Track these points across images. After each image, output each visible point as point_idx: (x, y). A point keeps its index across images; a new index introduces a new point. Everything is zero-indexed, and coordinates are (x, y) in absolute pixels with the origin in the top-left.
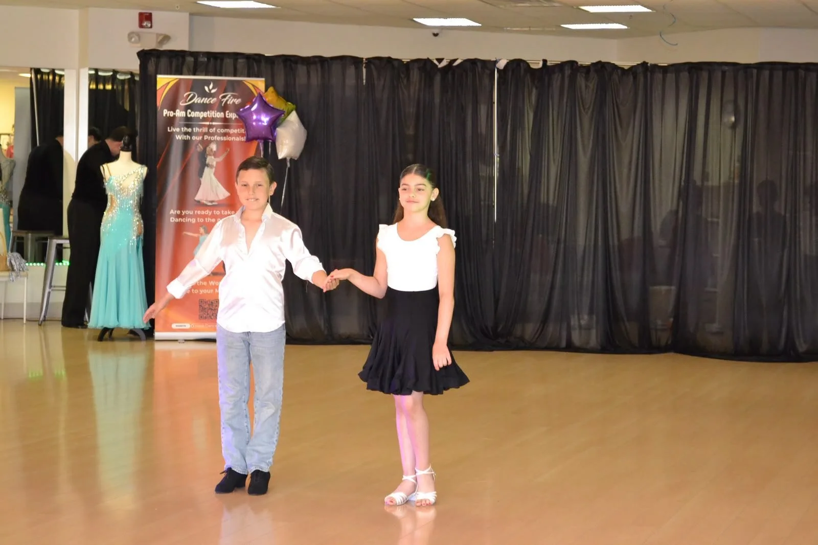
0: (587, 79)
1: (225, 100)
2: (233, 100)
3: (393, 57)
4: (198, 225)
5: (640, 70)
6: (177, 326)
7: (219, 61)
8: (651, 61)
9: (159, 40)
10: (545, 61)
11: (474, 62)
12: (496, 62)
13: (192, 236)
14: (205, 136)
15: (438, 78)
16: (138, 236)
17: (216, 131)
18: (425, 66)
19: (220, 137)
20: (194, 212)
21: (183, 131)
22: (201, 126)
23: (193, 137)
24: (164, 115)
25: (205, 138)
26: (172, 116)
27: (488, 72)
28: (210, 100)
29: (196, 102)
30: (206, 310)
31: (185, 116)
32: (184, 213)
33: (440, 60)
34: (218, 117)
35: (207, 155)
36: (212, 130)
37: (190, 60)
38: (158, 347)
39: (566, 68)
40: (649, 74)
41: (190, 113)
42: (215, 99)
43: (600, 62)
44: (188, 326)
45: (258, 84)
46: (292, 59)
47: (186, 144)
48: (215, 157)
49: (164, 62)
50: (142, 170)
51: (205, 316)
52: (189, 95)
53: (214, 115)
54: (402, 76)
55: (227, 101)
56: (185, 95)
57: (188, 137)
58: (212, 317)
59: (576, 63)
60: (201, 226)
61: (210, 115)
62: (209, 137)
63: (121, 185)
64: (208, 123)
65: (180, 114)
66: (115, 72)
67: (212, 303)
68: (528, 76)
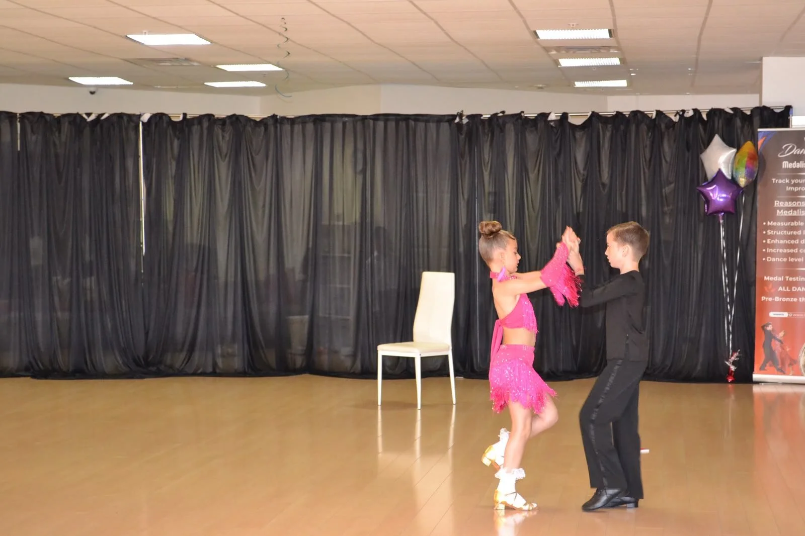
0: (223, 130)
3: (46, 111)
5: (271, 122)
8: (280, 114)
10: (185, 115)
11: (120, 116)
12: (140, 116)
15: (87, 131)
18: (75, 119)
27: (132, 124)
33: (89, 115)
39: (204, 120)
40: (278, 125)
43: (234, 115)
54: (54, 129)
59: (213, 115)
68: (170, 127)
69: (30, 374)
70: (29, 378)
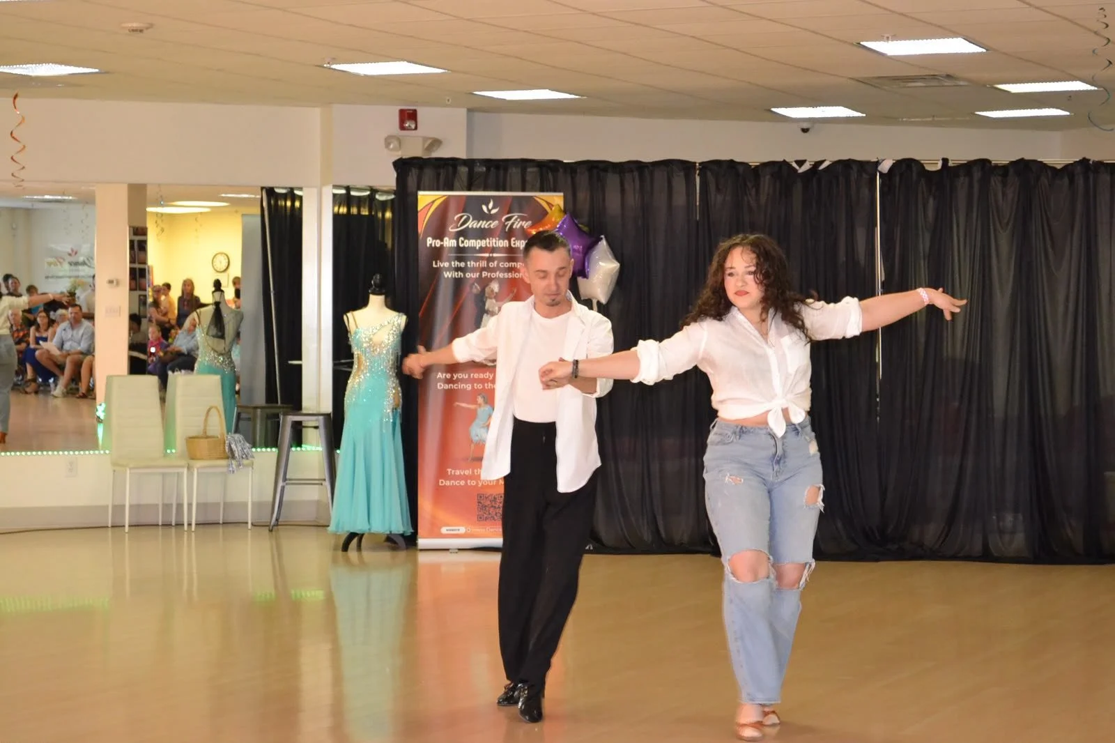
0: (1004, 184)
1: (510, 222)
2: (521, 222)
3: (738, 160)
4: (476, 393)
5: (1079, 169)
6: (447, 530)
7: (502, 172)
8: (1094, 157)
9: (426, 145)
10: (945, 161)
11: (845, 166)
12: (877, 163)
13: (469, 409)
14: (483, 273)
15: (798, 189)
16: (394, 409)
17: (498, 264)
18: (780, 170)
19: (504, 273)
20: (469, 376)
21: (453, 266)
22: (477, 259)
23: (467, 275)
24: (428, 245)
25: (483, 276)
26: (438, 245)
27: (866, 177)
28: (490, 224)
29: (470, 226)
30: (487, 508)
31: (455, 245)
32: (455, 377)
33: (801, 163)
34: (501, 246)
35: (486, 298)
36: (492, 265)
37: (463, 170)
38: (423, 558)
39: (975, 169)
40: (1091, 175)
41: (463, 242)
42: (496, 222)
43: (1022, 160)
44: (462, 530)
45: (555, 200)
46: (600, 165)
47: (458, 284)
48: (497, 301)
49: (429, 173)
50: (400, 320)
51: (485, 516)
52: (461, 217)
53: (496, 243)
54: (749, 184)
55: (513, 224)
56: (456, 218)
57: (460, 274)
58: (496, 518)
59: (988, 161)
60: (479, 395)
61: (489, 243)
62: (489, 274)
63: (371, 340)
64: (487, 255)
65: (449, 243)
66: (374, 191)
67: (495, 498)
68: (923, 181)
69: (710, 550)
70: (708, 556)
